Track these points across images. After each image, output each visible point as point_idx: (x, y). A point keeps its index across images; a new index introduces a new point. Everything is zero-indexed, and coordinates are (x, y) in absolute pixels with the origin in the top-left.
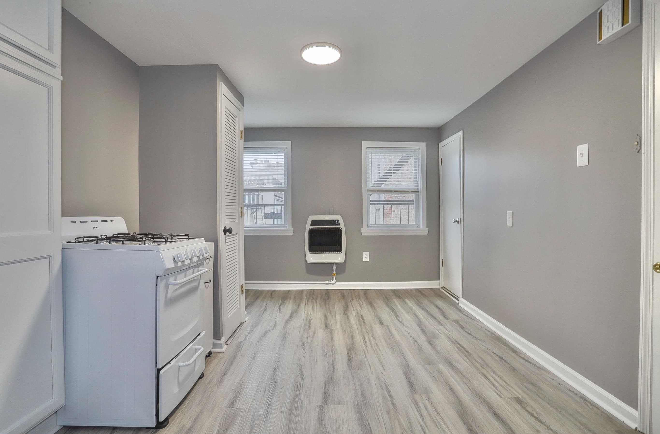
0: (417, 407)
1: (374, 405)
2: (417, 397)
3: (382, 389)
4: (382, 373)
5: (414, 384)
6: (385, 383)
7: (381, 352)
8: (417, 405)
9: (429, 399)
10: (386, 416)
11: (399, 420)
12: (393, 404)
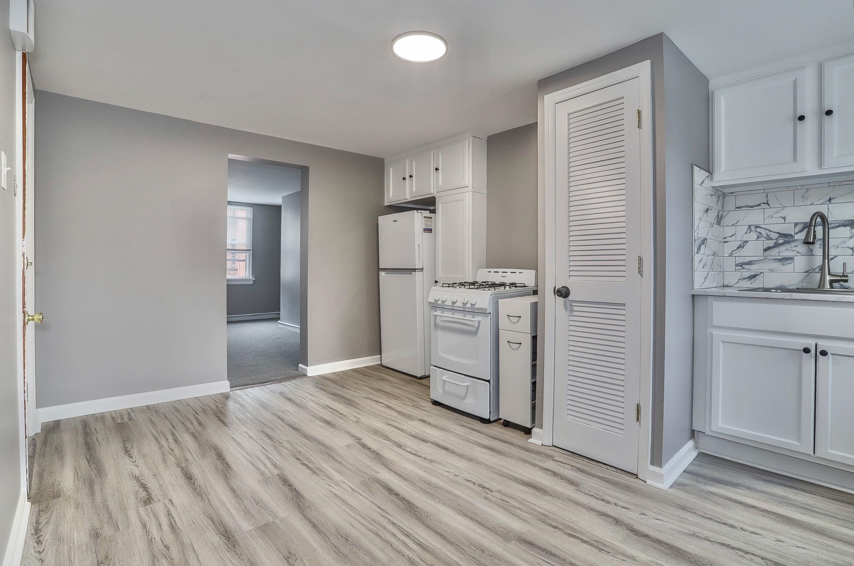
0: (274, 463)
1: (316, 453)
2: (276, 472)
3: (317, 469)
4: (330, 485)
5: (283, 484)
6: (318, 475)
7: (359, 521)
8: (275, 466)
9: (262, 473)
10: (300, 449)
11: (288, 450)
12: (298, 459)
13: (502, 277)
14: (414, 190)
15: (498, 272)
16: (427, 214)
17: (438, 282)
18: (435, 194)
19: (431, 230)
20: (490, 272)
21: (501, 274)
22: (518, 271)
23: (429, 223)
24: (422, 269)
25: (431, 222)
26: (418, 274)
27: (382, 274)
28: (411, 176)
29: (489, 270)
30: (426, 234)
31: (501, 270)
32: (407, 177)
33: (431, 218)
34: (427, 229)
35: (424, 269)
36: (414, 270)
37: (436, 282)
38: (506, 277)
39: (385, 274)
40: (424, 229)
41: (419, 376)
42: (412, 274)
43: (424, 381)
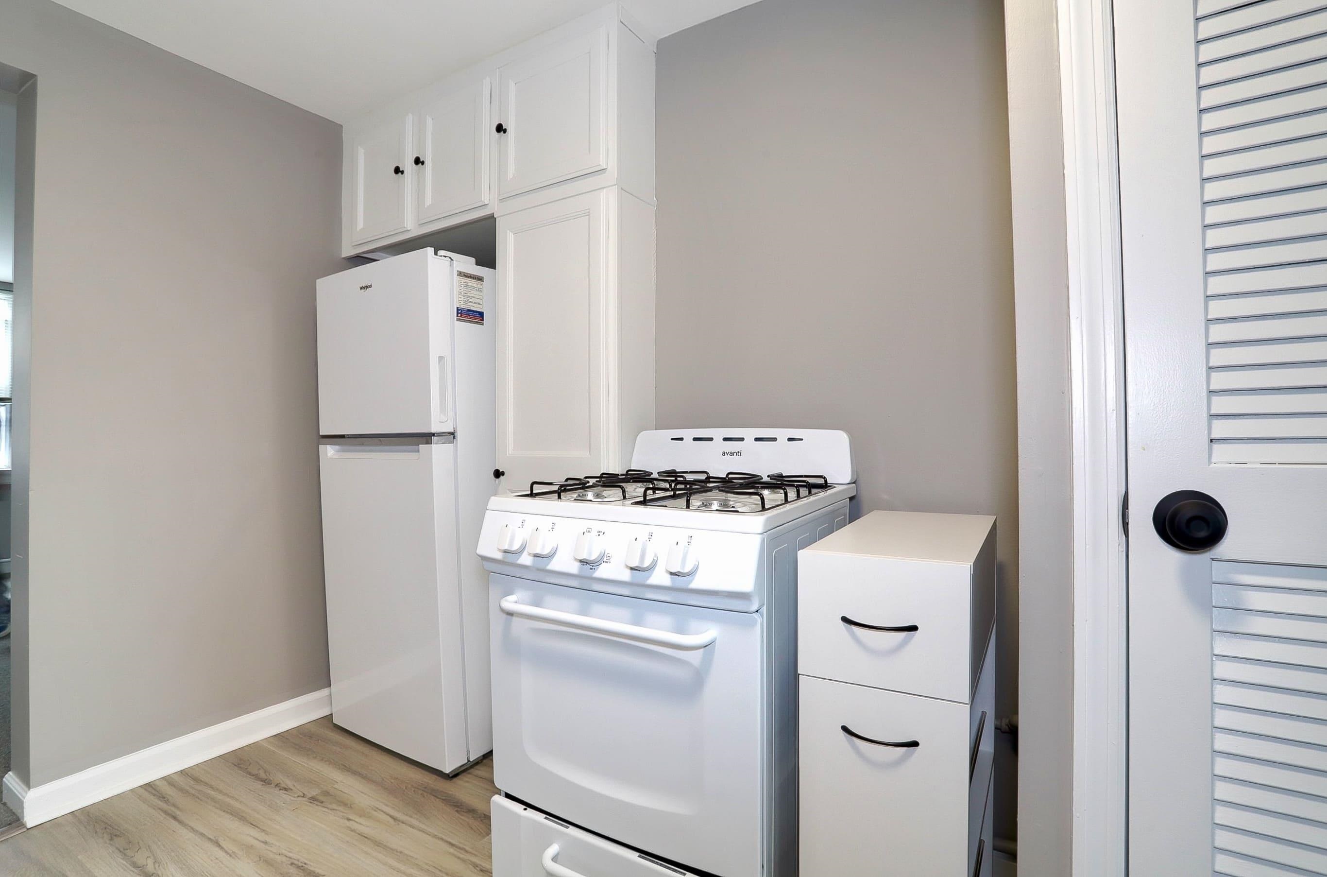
13: (724, 454)
14: (429, 201)
15: (711, 439)
16: (467, 264)
17: (503, 474)
18: (494, 208)
19: (481, 314)
20: (681, 439)
21: (718, 445)
22: (781, 434)
23: (473, 293)
24: (452, 434)
25: (481, 291)
26: (438, 450)
27: (329, 451)
28: (417, 161)
29: (677, 433)
30: (467, 328)
31: (718, 434)
32: (408, 165)
33: (481, 279)
34: (469, 310)
35: (459, 435)
36: (427, 438)
37: (498, 474)
38: (738, 453)
39: (338, 451)
40: (458, 309)
41: (447, 771)
42: (418, 451)
43: (464, 790)
